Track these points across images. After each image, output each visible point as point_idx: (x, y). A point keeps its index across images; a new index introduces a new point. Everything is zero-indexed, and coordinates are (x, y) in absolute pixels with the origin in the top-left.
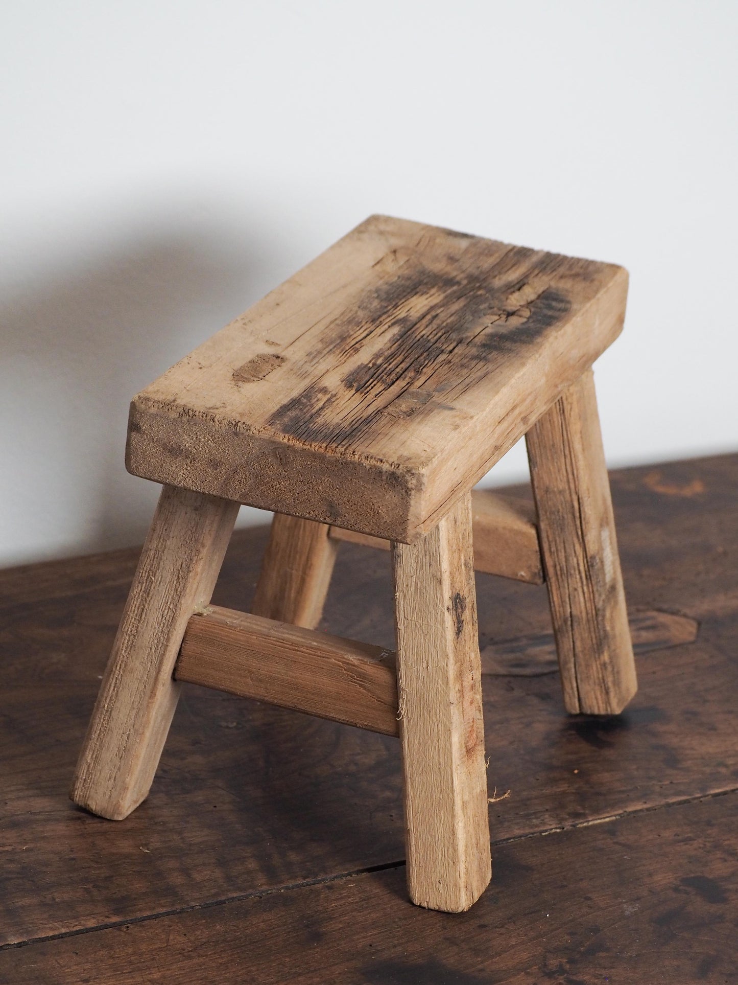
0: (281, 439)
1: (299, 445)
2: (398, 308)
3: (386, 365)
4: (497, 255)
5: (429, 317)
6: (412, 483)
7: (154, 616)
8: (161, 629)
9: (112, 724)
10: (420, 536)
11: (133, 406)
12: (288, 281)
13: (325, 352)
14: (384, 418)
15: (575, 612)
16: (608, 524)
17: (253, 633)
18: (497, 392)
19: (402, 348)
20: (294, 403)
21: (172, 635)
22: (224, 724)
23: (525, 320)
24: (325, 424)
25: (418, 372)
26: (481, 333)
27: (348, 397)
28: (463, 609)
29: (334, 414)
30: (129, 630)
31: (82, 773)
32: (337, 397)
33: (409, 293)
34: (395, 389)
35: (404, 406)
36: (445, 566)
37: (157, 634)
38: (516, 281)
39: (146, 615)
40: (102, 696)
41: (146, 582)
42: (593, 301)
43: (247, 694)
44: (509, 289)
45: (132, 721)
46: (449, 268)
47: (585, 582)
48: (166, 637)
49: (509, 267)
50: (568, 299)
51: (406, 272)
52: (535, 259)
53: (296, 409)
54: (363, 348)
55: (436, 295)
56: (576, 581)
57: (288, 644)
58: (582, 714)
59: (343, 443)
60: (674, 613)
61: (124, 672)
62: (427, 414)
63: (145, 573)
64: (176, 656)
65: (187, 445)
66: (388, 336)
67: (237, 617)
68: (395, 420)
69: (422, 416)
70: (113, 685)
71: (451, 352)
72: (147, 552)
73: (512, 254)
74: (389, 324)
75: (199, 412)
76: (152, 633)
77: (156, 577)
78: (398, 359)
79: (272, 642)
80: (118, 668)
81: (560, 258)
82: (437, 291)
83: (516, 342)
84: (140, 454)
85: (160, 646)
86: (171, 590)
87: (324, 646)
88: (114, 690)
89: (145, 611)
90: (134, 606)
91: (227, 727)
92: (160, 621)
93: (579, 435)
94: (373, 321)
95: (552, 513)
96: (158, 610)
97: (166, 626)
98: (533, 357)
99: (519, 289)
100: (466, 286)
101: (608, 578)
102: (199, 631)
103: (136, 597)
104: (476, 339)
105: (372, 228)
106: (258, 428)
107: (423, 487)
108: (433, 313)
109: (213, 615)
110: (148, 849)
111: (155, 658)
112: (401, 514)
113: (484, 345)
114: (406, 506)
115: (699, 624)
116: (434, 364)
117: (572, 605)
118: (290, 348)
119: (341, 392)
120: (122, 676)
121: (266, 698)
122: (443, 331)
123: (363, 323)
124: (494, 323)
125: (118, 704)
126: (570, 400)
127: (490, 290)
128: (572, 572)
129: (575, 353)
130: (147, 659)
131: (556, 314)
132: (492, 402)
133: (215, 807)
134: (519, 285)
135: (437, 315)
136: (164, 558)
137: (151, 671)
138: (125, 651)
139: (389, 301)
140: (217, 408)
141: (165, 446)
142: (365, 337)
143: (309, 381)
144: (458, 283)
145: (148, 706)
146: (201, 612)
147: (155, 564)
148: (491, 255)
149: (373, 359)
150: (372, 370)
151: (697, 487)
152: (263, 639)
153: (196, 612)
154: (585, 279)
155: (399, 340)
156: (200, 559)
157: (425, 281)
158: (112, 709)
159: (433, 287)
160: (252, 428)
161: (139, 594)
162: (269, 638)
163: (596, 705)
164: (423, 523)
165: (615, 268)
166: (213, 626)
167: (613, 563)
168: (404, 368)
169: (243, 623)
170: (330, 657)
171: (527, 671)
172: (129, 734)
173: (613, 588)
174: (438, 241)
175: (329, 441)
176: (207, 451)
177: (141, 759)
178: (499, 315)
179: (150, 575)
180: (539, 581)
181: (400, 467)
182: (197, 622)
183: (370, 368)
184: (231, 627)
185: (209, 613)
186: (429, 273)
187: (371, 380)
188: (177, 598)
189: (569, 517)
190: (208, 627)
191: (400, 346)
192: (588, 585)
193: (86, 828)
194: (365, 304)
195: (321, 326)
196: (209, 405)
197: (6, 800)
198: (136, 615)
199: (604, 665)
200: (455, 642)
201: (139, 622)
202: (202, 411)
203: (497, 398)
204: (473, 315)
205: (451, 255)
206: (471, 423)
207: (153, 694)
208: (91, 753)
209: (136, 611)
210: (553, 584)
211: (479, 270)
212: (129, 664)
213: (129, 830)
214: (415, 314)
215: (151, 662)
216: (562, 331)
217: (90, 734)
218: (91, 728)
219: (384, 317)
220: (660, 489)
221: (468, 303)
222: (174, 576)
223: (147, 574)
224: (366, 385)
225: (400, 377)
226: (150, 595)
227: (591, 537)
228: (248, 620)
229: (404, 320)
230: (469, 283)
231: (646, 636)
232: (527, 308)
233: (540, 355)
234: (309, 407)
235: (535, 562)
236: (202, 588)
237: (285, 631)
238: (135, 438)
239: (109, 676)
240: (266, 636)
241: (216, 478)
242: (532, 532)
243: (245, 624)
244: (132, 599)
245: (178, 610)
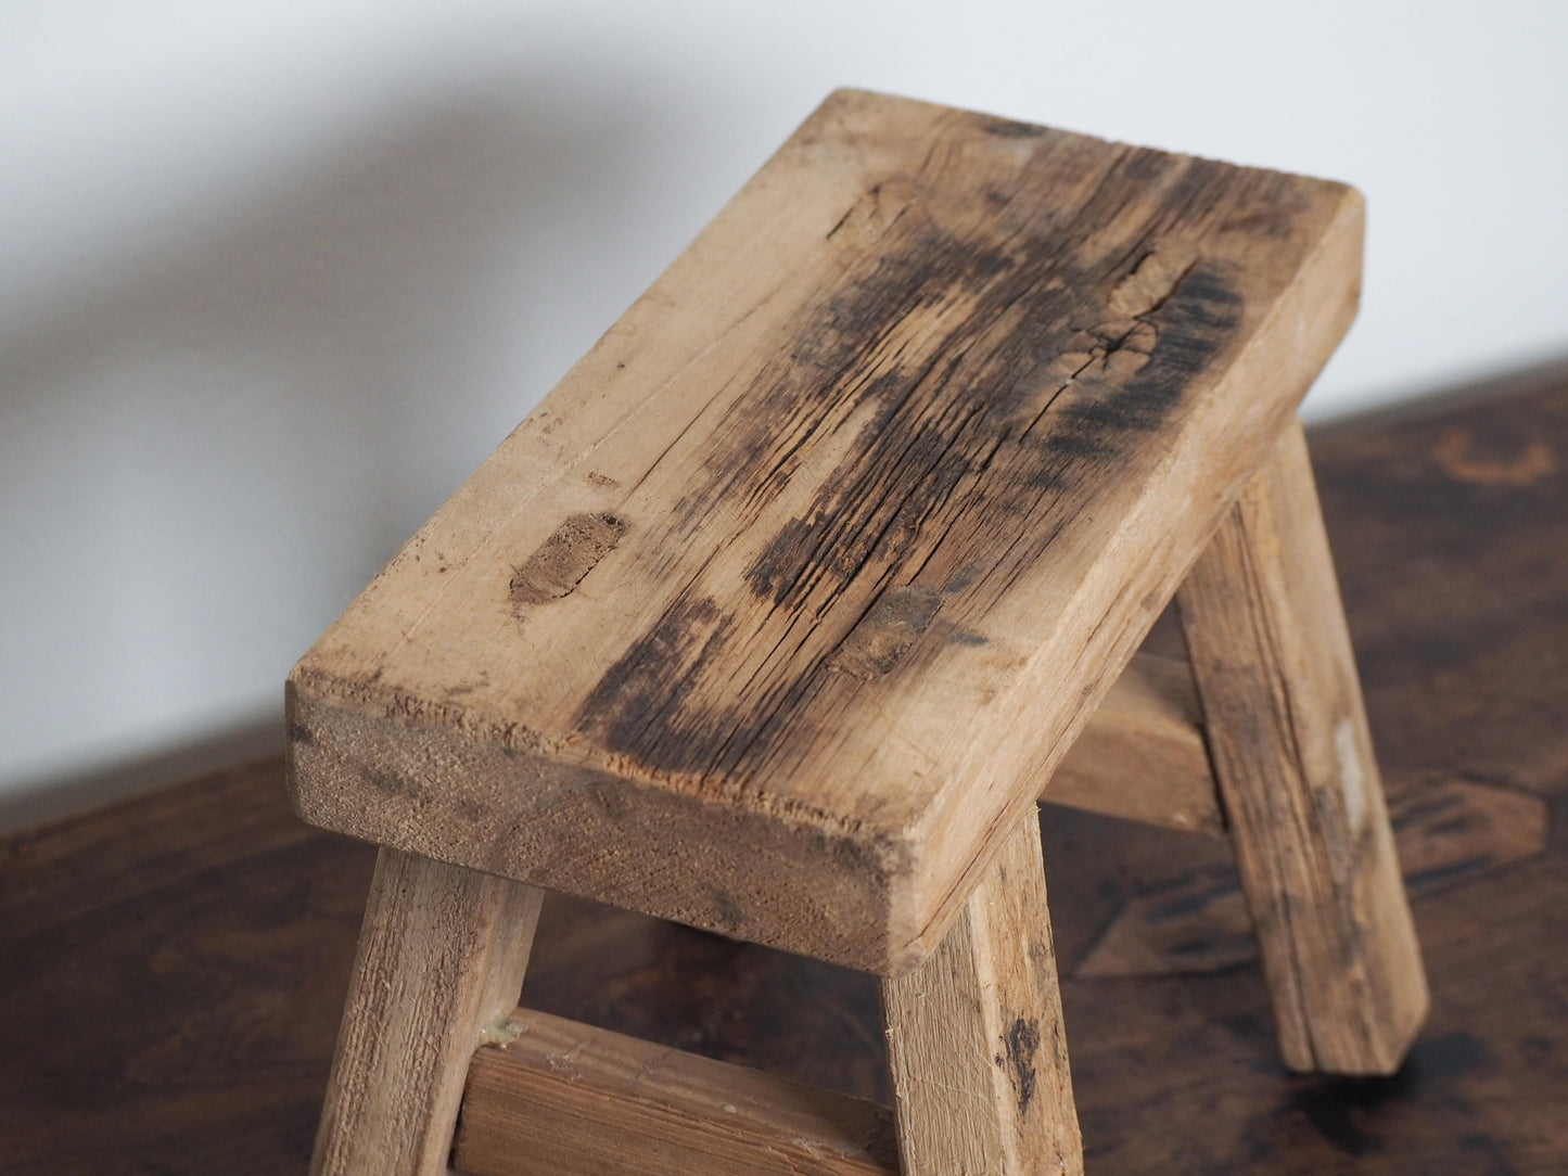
0: (605, 765)
2: (878, 349)
3: (845, 518)
4: (1089, 177)
5: (942, 366)
6: (890, 860)
7: (397, 1057)
8: (413, 1082)
10: (917, 961)
11: (291, 691)
12: (645, 297)
13: (714, 495)
14: (831, 681)
15: (1292, 890)
16: (1348, 712)
17: (598, 1085)
18: (1080, 580)
19: (881, 465)
20: (642, 656)
21: (437, 1095)
23: (1144, 360)
24: (703, 713)
25: (914, 532)
26: (1051, 408)
27: (756, 623)
28: (1032, 1046)
29: (724, 678)
30: (351, 1082)
32: (735, 624)
33: (901, 303)
34: (861, 587)
35: (875, 642)
36: (986, 975)
37: (406, 1093)
38: (1129, 248)
39: (380, 1055)
41: (375, 992)
42: (1290, 290)
44: (1114, 269)
46: (987, 226)
47: (1307, 837)
48: (425, 1099)
49: (1113, 208)
50: (1236, 290)
51: (898, 245)
52: (1168, 180)
53: (641, 672)
54: (798, 472)
55: (961, 300)
56: (1291, 834)
57: (677, 1114)
58: (1318, 1073)
59: (739, 769)
60: (1500, 782)
61: (348, 1162)
62: (927, 663)
63: (372, 974)
64: (451, 1131)
65: (411, 772)
66: (853, 430)
67: (571, 1041)
68: (854, 691)
69: (913, 670)
71: (985, 466)
72: (370, 932)
73: (1120, 171)
74: (857, 395)
75: (430, 704)
76: (396, 1090)
77: (395, 984)
78: (871, 496)
79: (643, 1108)
80: (336, 1154)
81: (1222, 172)
82: (963, 290)
83: (1121, 425)
85: (415, 1116)
86: (427, 1010)
87: (750, 1114)
89: (379, 1046)
90: (354, 1036)
92: (409, 1068)
93: (1275, 564)
94: (823, 391)
95: (1232, 708)
96: (404, 1046)
97: (423, 1077)
98: (1159, 468)
99: (1134, 271)
100: (1026, 265)
101: (1355, 820)
102: (493, 1081)
103: (359, 1018)
104: (1040, 426)
105: (832, 127)
106: (554, 739)
107: (914, 866)
108: (952, 354)
109: (526, 1043)
111: (408, 1138)
112: (872, 921)
113: (1056, 443)
114: (881, 908)
115: (1551, 805)
116: (947, 508)
117: (1284, 878)
118: (640, 493)
119: (744, 607)
120: (345, 1170)
122: (970, 406)
123: (802, 400)
124: (1079, 376)
127: (1074, 277)
128: (1281, 817)
130: (392, 1139)
131: (1211, 335)
132: (1070, 608)
134: (1134, 258)
135: (960, 359)
136: (406, 946)
137: (403, 1162)
138: (347, 1124)
139: (859, 330)
140: (469, 690)
141: (365, 772)
142: (804, 439)
143: (674, 584)
144: (1008, 263)
146: (494, 1041)
147: (390, 958)
148: (1078, 179)
149: (815, 504)
150: (816, 532)
151: (1537, 462)
152: (624, 1103)
153: (485, 1041)
154: (1272, 231)
155: (876, 438)
156: (479, 950)
157: (938, 265)
159: (953, 280)
160: (543, 741)
161: (364, 1014)
162: (636, 1099)
163: (1346, 1055)
164: (922, 934)
165: (1336, 191)
166: (521, 1072)
167: (1365, 787)
168: (885, 520)
169: (584, 1060)
170: (763, 1143)
171: (1206, 961)
173: (1368, 834)
174: (968, 151)
175: (707, 764)
176: (453, 785)
178: (1090, 352)
179: (381, 979)
180: (1214, 833)
181: (863, 827)
182: (489, 1065)
183: (810, 530)
184: (558, 1073)
185: (512, 1040)
186: (947, 241)
187: (812, 565)
188: (440, 1024)
189: (1265, 719)
190: (512, 1075)
191: (879, 455)
192: (1313, 841)
194: (807, 346)
195: (709, 422)
196: (452, 681)
198: (362, 1053)
199: (1356, 988)
200: (1018, 1124)
201: (369, 1068)
202: (435, 700)
203: (1080, 596)
204: (1035, 355)
205: (995, 188)
206: (1022, 676)
209: (361, 1048)
210: (1244, 837)
211: (1054, 220)
212: (356, 1147)
214: (914, 359)
215: (401, 1147)
216: (1223, 385)
219: (846, 377)
220: (1470, 472)
221: (1027, 318)
222: (430, 982)
223: (375, 975)
224: (799, 583)
225: (873, 549)
226: (386, 1016)
227: (1314, 753)
228: (596, 1050)
229: (891, 378)
230: (1030, 261)
231: (1448, 848)
232: (1150, 323)
233: (1175, 458)
234: (670, 663)
235: (1204, 798)
236: (492, 991)
237: (672, 1075)
238: (302, 754)
239: (322, 1166)
240: (630, 1092)
241: (479, 839)
242: (1194, 741)
243: (588, 1062)
244: (350, 1022)
245: (444, 1047)
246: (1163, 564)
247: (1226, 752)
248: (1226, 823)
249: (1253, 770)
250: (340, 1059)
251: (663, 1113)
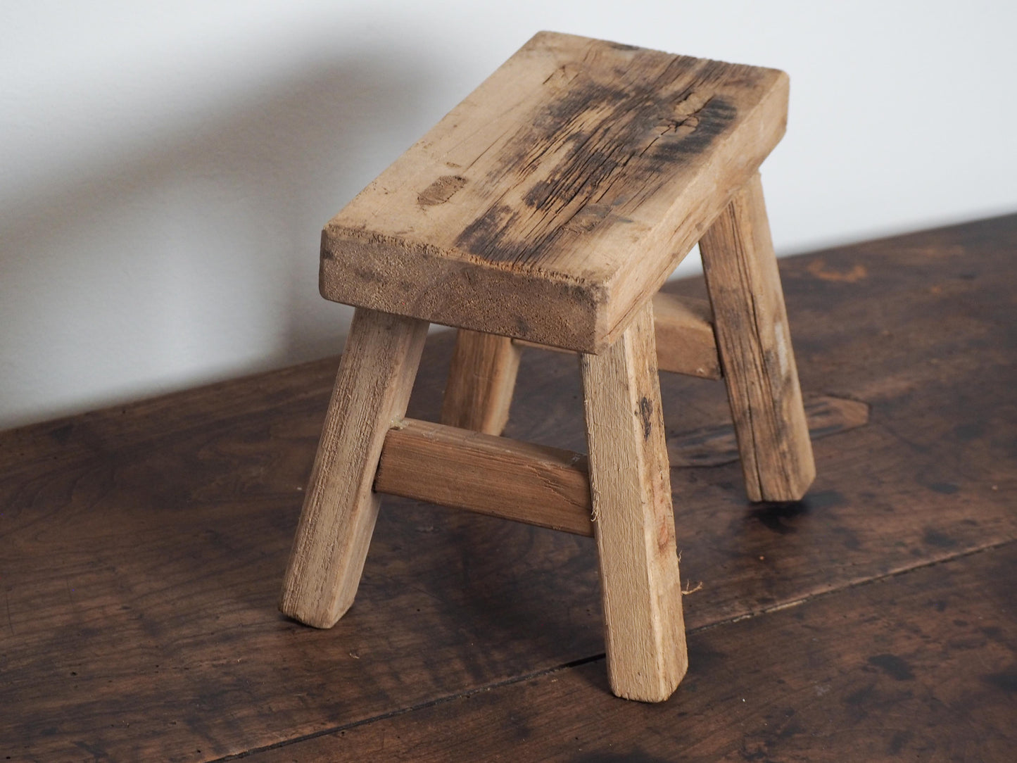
0: (469, 260)
1: (486, 265)
2: (571, 124)
3: (564, 181)
4: (661, 66)
5: (601, 131)
6: (597, 296)
7: (352, 431)
8: (359, 444)
9: (317, 537)
10: (607, 346)
11: (324, 234)
12: (463, 103)
13: (505, 171)
14: (565, 233)
15: (753, 405)
16: (780, 318)
17: (447, 443)
18: (672, 203)
19: (578, 163)
20: (479, 223)
21: (371, 450)
22: (421, 529)
23: (693, 129)
24: (510, 243)
25: (595, 186)
26: (653, 145)
27: (529, 215)
28: (650, 412)
29: (518, 232)
30: (329, 446)
31: (290, 585)
32: (520, 215)
33: (580, 108)
34: (574, 204)
35: (584, 221)
36: (631, 372)
37: (356, 449)
38: (682, 92)
39: (344, 432)
40: (306, 510)
41: (344, 400)
42: (758, 107)
43: (446, 502)
44: (675, 99)
45: (336, 534)
46: (616, 82)
47: (761, 376)
48: (365, 452)
49: (674, 77)
50: (733, 106)
51: (576, 87)
52: (698, 67)
53: (481, 229)
54: (541, 165)
55: (607, 108)
56: (753, 375)
57: (483, 454)
58: (764, 502)
59: (529, 261)
60: (846, 397)
61: (326, 486)
62: (607, 228)
63: (342, 392)
64: (375, 469)
65: (378, 270)
66: (564, 152)
67: (432, 428)
68: (576, 235)
69: (601, 231)
70: (316, 500)
71: (625, 165)
72: (343, 371)
73: (675, 64)
74: (564, 140)
75: (389, 237)
76: (351, 448)
77: (353, 395)
78: (575, 174)
79: (468, 452)
80: (320, 483)
81: (723, 65)
82: (607, 105)
83: (686, 151)
84: (333, 279)
85: (359, 461)
86: (368, 407)
87: (517, 453)
88: (317, 504)
89: (344, 427)
90: (332, 423)
91: (425, 532)
92: (358, 436)
93: (749, 237)
94: (549, 137)
95: (727, 311)
96: (356, 426)
97: (364, 441)
98: (704, 166)
99: (685, 99)
100: (635, 97)
101: (783, 371)
102: (396, 444)
103: (334, 414)
104: (648, 151)
105: (540, 44)
106: (446, 250)
107: (608, 300)
108: (605, 127)
109: (411, 429)
110: (357, 655)
111: (356, 472)
112: (588, 326)
113: (656, 157)
114: (592, 319)
115: (870, 406)
116: (609, 178)
117: (750, 399)
118: (471, 169)
119: (523, 210)
120: (324, 490)
121: (464, 506)
122: (615, 144)
123: (539, 140)
124: (664, 134)
125: (322, 518)
126: (739, 203)
127: (658, 101)
128: (749, 366)
129: (743, 158)
130: (348, 473)
131: (724, 122)
132: (668, 212)
133: (419, 610)
134: (686, 95)
135: (609, 128)
136: (360, 376)
137: (352, 484)
138: (326, 467)
139: (562, 117)
140: (406, 233)
141: (357, 272)
142: (542, 154)
143: (491, 200)
144: (627, 95)
145: (350, 518)
146: (397, 426)
147: (352, 383)
148: (657, 66)
149: (550, 176)
150: (551, 186)
151: (859, 273)
152: (459, 450)
153: (393, 426)
154: (748, 86)
155: (574, 155)
156: (395, 376)
157: (595, 95)
158: (316, 522)
159: (603, 100)
160: (441, 251)
161: (337, 411)
162: (464, 448)
163: (777, 492)
164: (609, 334)
165: (776, 73)
166: (410, 439)
167: (787, 356)
168: (582, 182)
169: (438, 435)
170: (524, 464)
171: (709, 462)
172: (334, 546)
173: (789, 380)
174: (604, 54)
175: (515, 259)
176: (398, 274)
177: (346, 570)
178: (669, 126)
179: (346, 393)
180: (718, 377)
181: (586, 281)
182: (394, 436)
183: (548, 185)
184: (427, 439)
185: (405, 426)
186: (598, 86)
187: (551, 197)
188: (374, 414)
189: (743, 315)
190: (405, 440)
191: (576, 161)
192: (764, 378)
193: (296, 638)
194: (539, 121)
195: (499, 146)
196: (398, 230)
197: (217, 614)
198: (336, 432)
199: (783, 455)
200: (644, 445)
201: (339, 438)
202: (391, 236)
203: (672, 208)
204: (643, 127)
205: (619, 68)
206: (650, 234)
207: (355, 507)
208: (298, 565)
209: (335, 429)
210: (731, 379)
211: (646, 80)
212: (330, 478)
213: (337, 638)
214: (588, 128)
215: (352, 476)
216: (730, 139)
217: (296, 547)
218: (297, 541)
219: (558, 133)
220: (825, 276)
221: (638, 115)
222: (370, 393)
223: (344, 392)
224: (547, 202)
225: (578, 191)
226: (348, 412)
227: (765, 333)
228: (443, 431)
229: (578, 135)
230: (637, 95)
231: (821, 421)
232: (694, 117)
233: (711, 163)
234: (493, 227)
235: (713, 359)
236: (397, 403)
237: (480, 440)
238: (327, 264)
239: (311, 491)
240: (462, 446)
241: (409, 300)
242: (710, 330)
243: (441, 435)
244: (330, 416)
245: (375, 425)
246: (705, 211)
247: (724, 333)
248: (723, 373)
249: (736, 343)
250: (324, 435)
251: (477, 454)
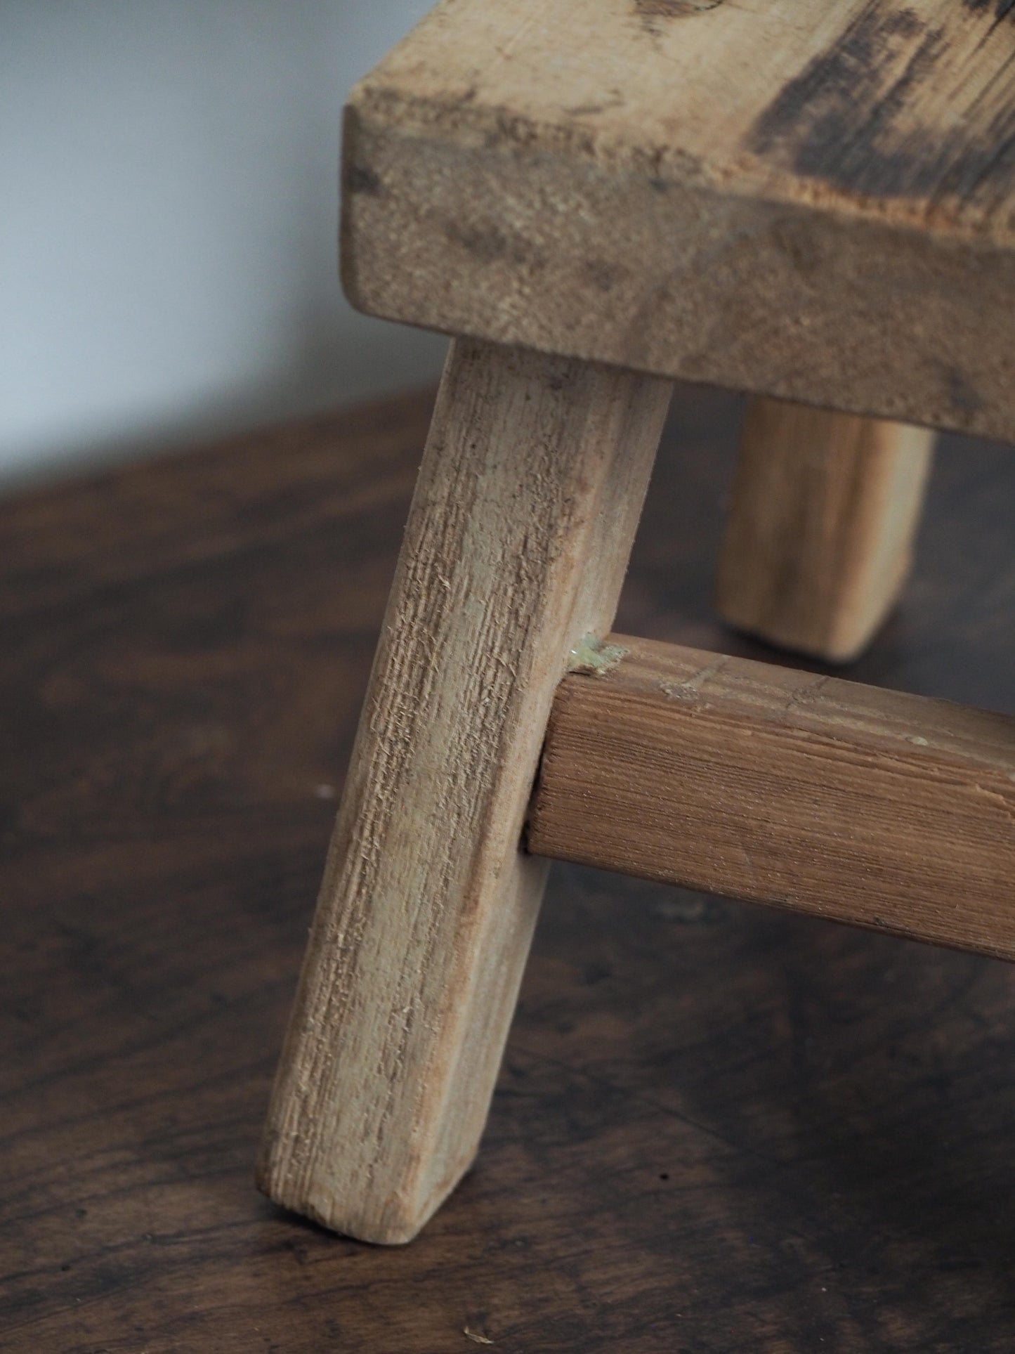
0: (793, 195)
1: (847, 208)
7: (456, 687)
8: (478, 721)
9: (362, 987)
11: (351, 118)
17: (735, 717)
21: (512, 737)
22: (669, 910)
24: (920, 135)
27: (975, 38)
29: (942, 98)
30: (391, 727)
31: (288, 1119)
32: (947, 39)
37: (469, 736)
39: (433, 687)
40: (328, 909)
41: (429, 594)
43: (736, 889)
45: (418, 977)
48: (495, 744)
53: (828, 90)
57: (848, 750)
59: (980, 193)
61: (383, 842)
63: (424, 570)
64: (527, 792)
65: (518, 225)
67: (691, 669)
70: (355, 880)
72: (424, 509)
75: (547, 126)
76: (454, 734)
77: (456, 580)
79: (799, 743)
80: (367, 833)
84: (381, 254)
85: (480, 770)
86: (502, 614)
87: (947, 747)
88: (359, 893)
89: (431, 673)
90: (397, 661)
91: (680, 920)
92: (474, 700)
96: (468, 670)
97: (492, 713)
102: (588, 720)
103: (403, 635)
106: (722, 163)
109: (630, 670)
110: (486, 1333)
111: (469, 802)
119: (955, 22)
120: (378, 853)
121: (790, 901)
125: (375, 933)
130: (446, 805)
133: (664, 1177)
136: (474, 526)
137: (461, 837)
138: (383, 787)
140: (597, 110)
141: (452, 231)
145: (457, 934)
146: (588, 665)
147: (451, 544)
152: (772, 737)
153: (576, 665)
156: (577, 525)
158: (358, 945)
160: (706, 167)
161: (411, 627)
162: (789, 732)
166: (626, 705)
169: (711, 689)
170: (968, 781)
172: (411, 1013)
175: (934, 188)
176: (577, 238)
177: (449, 1078)
179: (436, 575)
182: (581, 696)
184: (683, 705)
185: (612, 665)
188: (519, 634)
190: (614, 708)
193: (307, 1278)
196: (574, 100)
197: (81, 1200)
198: (408, 685)
201: (417, 705)
202: (553, 121)
207: (469, 902)
208: (308, 1066)
209: (405, 677)
212: (395, 820)
213: (429, 1274)
215: (459, 815)
217: (302, 1014)
218: (304, 999)
222: (507, 574)
223: (428, 571)
226: (443, 630)
228: (725, 678)
234: (866, 82)
236: (587, 596)
237: (833, 704)
238: (364, 210)
239: (342, 857)
240: (782, 725)
241: (609, 315)
243: (718, 691)
244: (392, 641)
245: (524, 669)
250: (374, 695)
251: (826, 749)
